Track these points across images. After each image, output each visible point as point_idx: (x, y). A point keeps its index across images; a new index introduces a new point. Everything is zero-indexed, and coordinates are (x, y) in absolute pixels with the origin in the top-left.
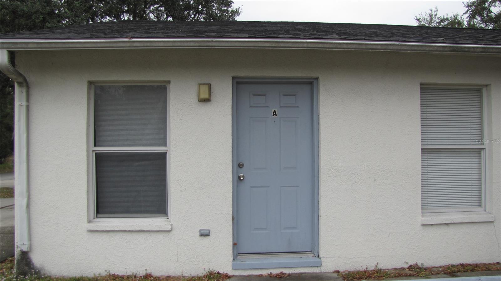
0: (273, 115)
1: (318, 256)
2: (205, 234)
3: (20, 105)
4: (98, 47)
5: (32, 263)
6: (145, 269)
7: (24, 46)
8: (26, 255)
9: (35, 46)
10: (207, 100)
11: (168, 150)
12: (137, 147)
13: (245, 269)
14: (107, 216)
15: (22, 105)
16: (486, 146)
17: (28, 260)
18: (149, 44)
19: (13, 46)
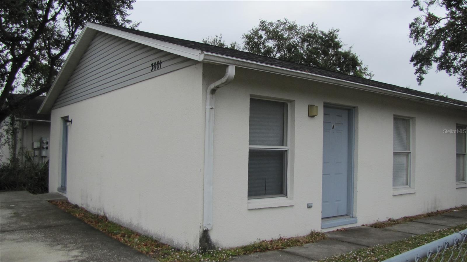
0: (333, 128)
1: (353, 217)
2: (309, 206)
3: (211, 108)
4: (294, 76)
5: (210, 240)
6: (279, 234)
7: (249, 65)
8: (206, 233)
9: (255, 67)
10: (313, 117)
11: (288, 149)
12: (276, 146)
13: (326, 228)
14: (262, 197)
15: (212, 109)
16: (411, 151)
17: (208, 237)
18: (314, 78)
19: (241, 64)
